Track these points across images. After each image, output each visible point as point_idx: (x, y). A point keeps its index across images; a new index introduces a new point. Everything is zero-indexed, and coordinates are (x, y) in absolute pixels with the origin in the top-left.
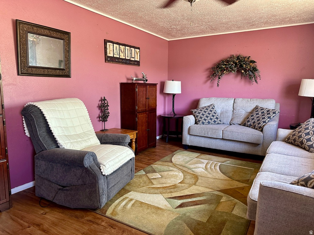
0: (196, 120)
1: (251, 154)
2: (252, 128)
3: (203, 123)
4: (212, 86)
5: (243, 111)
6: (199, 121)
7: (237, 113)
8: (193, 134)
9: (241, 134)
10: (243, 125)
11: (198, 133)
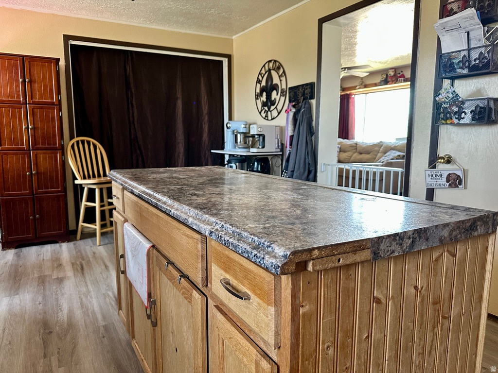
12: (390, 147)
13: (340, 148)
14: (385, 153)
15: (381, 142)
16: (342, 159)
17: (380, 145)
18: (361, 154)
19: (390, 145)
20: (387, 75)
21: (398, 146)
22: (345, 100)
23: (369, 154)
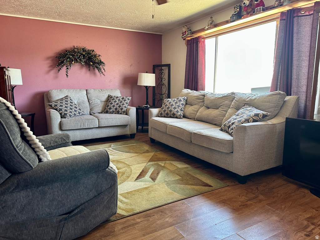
0: (61, 114)
1: (122, 135)
2: (115, 114)
3: (70, 116)
4: (56, 77)
5: (99, 100)
6: (65, 114)
7: (94, 103)
8: (67, 129)
9: (115, 119)
10: (105, 113)
11: (73, 127)
12: (244, 100)
13: (186, 101)
14: (238, 109)
15: (233, 93)
16: (187, 114)
17: (231, 97)
18: (209, 108)
19: (245, 97)
20: (240, 7)
21: (255, 99)
22: (194, 44)
23: (217, 109)
